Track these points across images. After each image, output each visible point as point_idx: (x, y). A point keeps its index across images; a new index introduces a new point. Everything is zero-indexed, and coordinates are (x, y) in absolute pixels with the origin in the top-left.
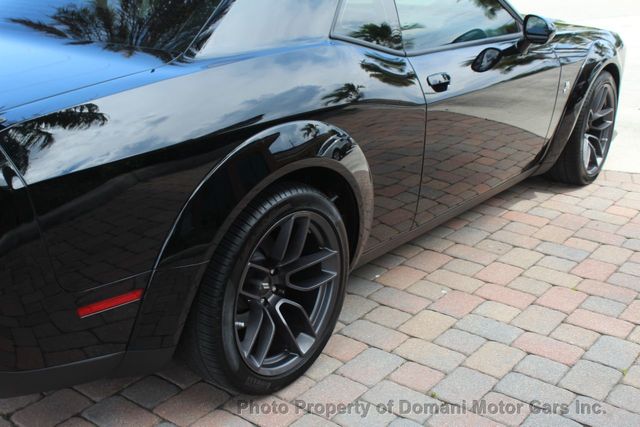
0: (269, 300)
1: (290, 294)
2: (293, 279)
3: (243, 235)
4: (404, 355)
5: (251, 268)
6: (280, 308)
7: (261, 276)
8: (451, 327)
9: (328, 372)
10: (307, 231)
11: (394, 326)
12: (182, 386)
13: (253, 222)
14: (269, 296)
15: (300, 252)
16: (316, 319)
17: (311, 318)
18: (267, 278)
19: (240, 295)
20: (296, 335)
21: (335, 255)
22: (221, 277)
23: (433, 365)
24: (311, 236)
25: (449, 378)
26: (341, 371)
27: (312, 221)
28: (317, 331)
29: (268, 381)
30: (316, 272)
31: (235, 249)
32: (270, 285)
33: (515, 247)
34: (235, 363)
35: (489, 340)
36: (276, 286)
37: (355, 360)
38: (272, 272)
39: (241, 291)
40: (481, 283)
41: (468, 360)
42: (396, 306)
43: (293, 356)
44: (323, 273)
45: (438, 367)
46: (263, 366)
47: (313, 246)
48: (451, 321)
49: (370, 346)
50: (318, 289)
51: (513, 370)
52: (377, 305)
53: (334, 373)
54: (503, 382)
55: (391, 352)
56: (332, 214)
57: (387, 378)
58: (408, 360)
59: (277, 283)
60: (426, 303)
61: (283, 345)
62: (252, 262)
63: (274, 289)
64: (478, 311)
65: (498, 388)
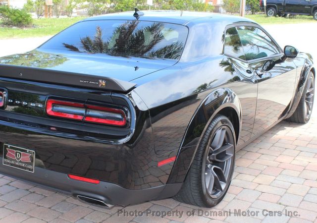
0: (208, 166)
6: (213, 169)
8: (274, 180)
11: (250, 181)
21: (232, 147)
25: (283, 197)
28: (226, 181)
33: (286, 149)
35: (293, 183)
37: (241, 194)
40: (279, 163)
41: (288, 191)
43: (219, 191)
44: (227, 155)
48: (273, 177)
49: (244, 188)
50: (224, 162)
52: (239, 173)
53: (234, 199)
55: (254, 190)
57: (258, 199)
58: (263, 192)
60: (259, 172)
64: (283, 173)
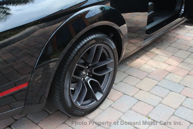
0: (85, 79)
1: (94, 77)
2: (95, 71)
3: (74, 52)
4: (138, 98)
5: (77, 66)
6: (90, 82)
7: (82, 69)
8: (156, 85)
9: (108, 106)
10: (101, 52)
11: (134, 85)
12: (50, 113)
13: (79, 47)
14: (86, 77)
15: (98, 60)
16: (104, 86)
17: (102, 86)
18: (85, 70)
19: (73, 77)
20: (95, 93)
21: (112, 62)
22: (65, 70)
23: (149, 103)
24: (103, 54)
25: (156, 109)
26: (112, 106)
27: (104, 48)
28: (104, 92)
29: (83, 111)
30: (105, 68)
31: (71, 58)
32: (86, 73)
33: (180, 49)
34: (70, 104)
35: (171, 91)
36: (88, 73)
37: (118, 101)
38: (87, 67)
39: (73, 75)
40: (167, 65)
41: (163, 100)
42: (135, 76)
43: (95, 101)
44: (107, 69)
45: (151, 104)
46: (82, 105)
47: (104, 58)
48: (156, 82)
49: (124, 94)
50: (105, 75)
51: (181, 105)
52: (127, 75)
53: (110, 106)
54: (177, 111)
55: (132, 97)
56: (112, 45)
57: (131, 109)
58: (139, 100)
59: (89, 72)
60: (146, 74)
61: (90, 96)
62: (78, 64)
63: (88, 74)
64: (167, 78)
65: (175, 114)
